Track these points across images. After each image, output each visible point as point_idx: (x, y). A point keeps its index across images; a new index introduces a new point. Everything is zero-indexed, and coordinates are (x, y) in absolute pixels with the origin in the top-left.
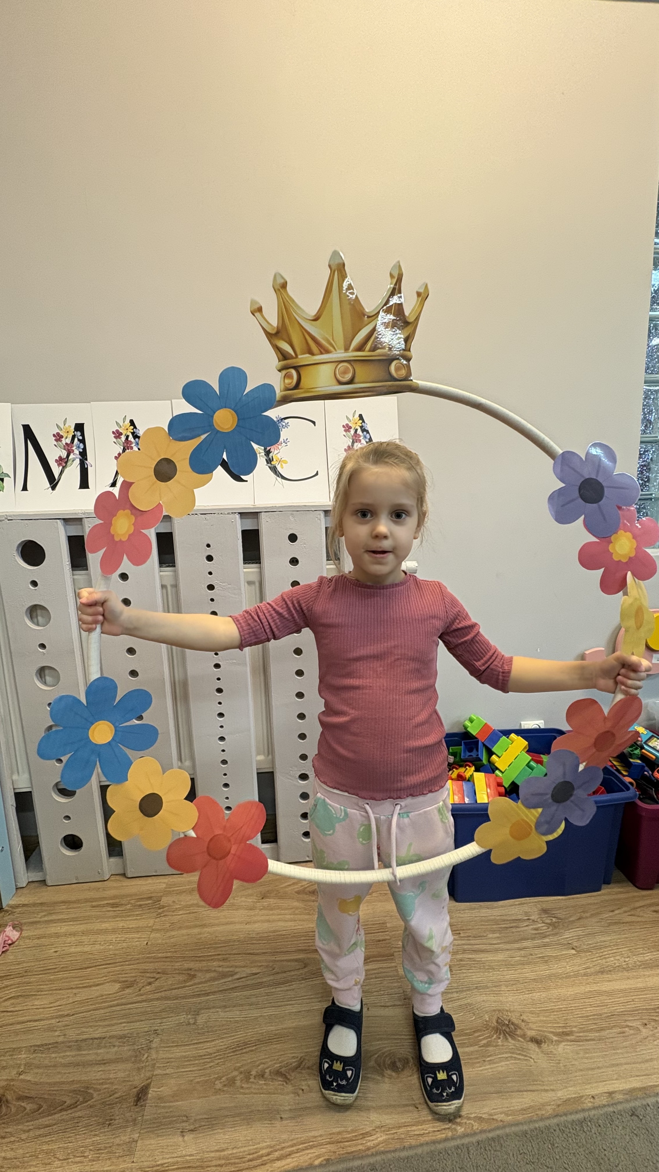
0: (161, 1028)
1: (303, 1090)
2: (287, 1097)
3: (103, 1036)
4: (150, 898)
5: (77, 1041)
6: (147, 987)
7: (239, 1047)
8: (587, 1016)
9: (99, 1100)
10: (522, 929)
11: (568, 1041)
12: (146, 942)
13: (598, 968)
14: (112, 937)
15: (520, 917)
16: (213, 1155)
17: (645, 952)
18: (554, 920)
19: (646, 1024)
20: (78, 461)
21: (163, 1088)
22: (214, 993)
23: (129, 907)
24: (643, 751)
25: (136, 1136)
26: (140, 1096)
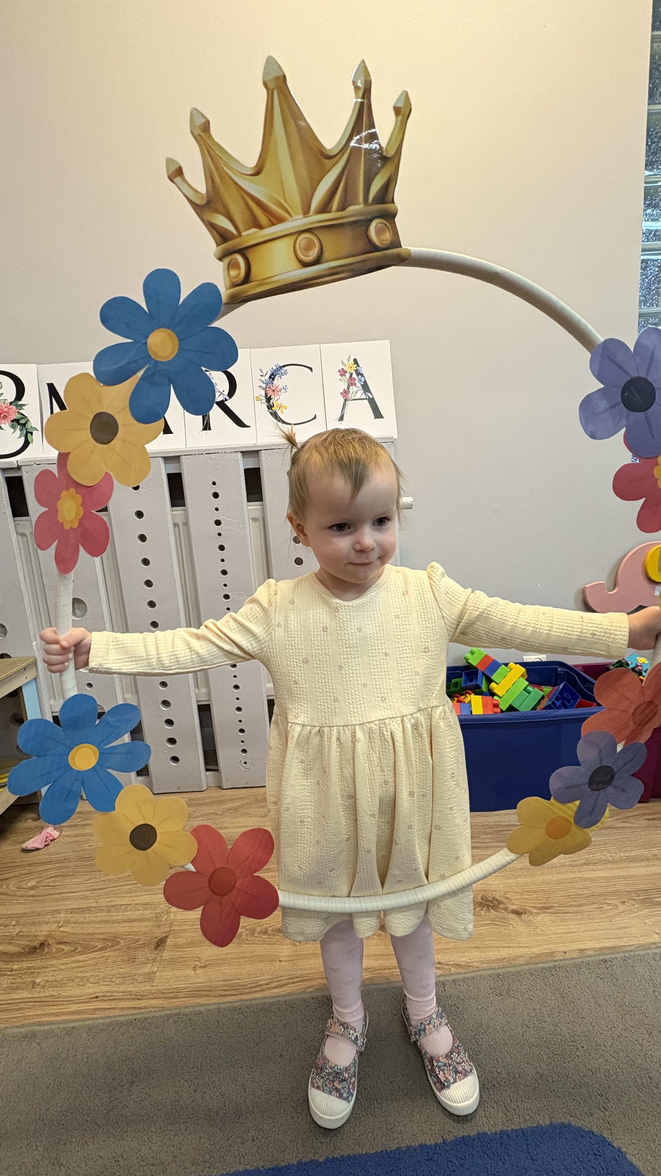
2: (286, 947)
3: (131, 903)
5: (107, 906)
8: (569, 896)
9: (125, 945)
11: (547, 913)
13: (584, 861)
16: (220, 983)
17: (632, 849)
19: (624, 902)
21: (177, 939)
25: (155, 969)
26: (160, 943)
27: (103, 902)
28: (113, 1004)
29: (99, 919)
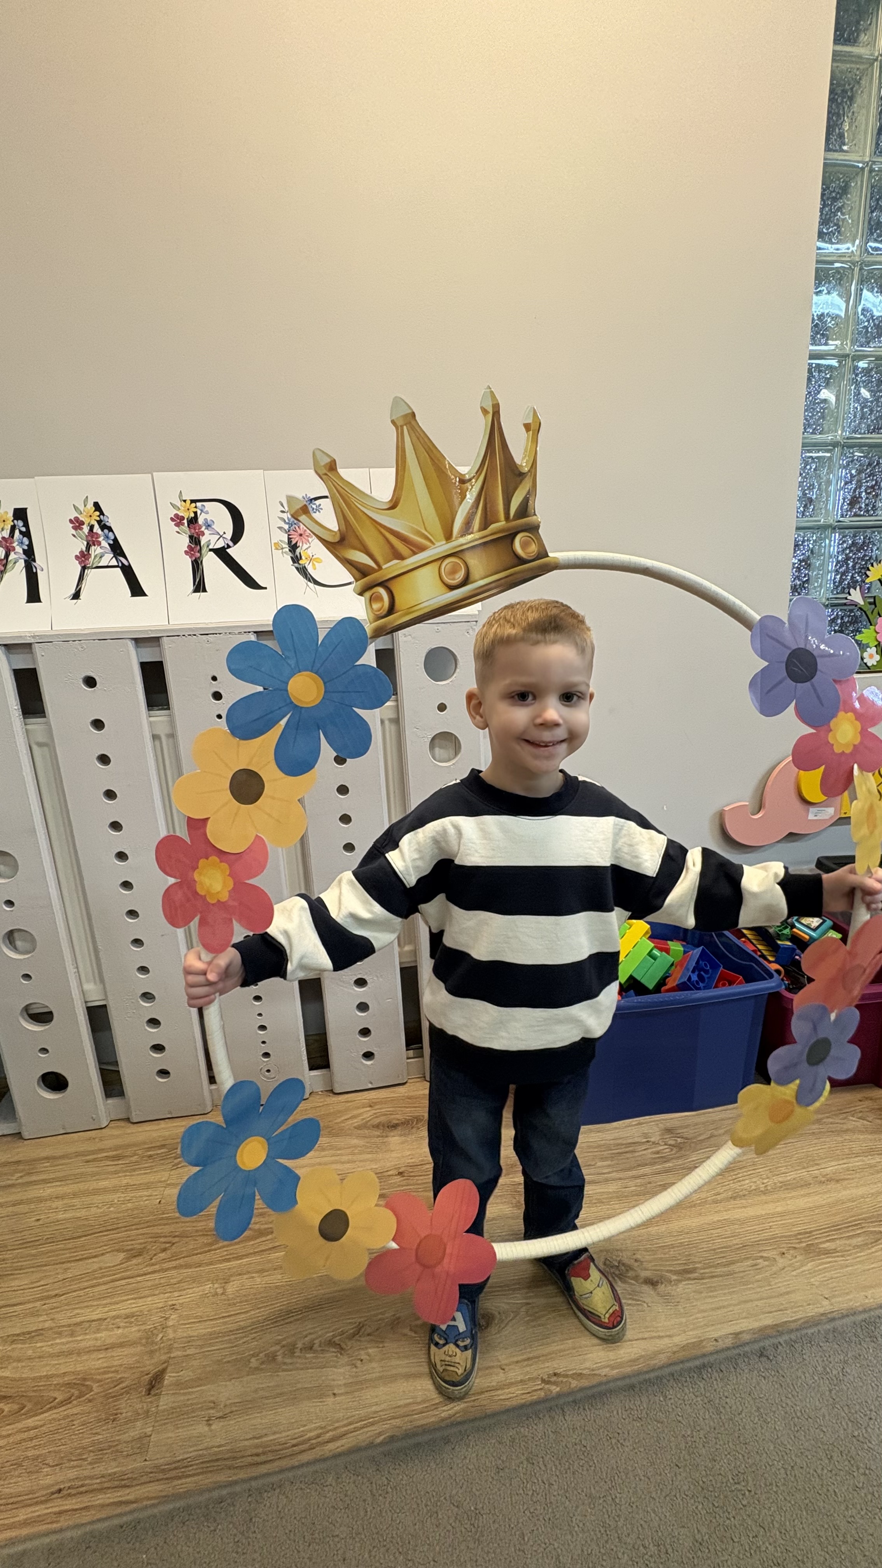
0: (180, 1301)
1: (362, 1360)
2: (342, 1370)
3: (105, 1317)
4: (163, 1146)
5: (69, 1326)
6: (160, 1255)
7: (281, 1316)
8: (714, 1250)
9: (98, 1393)
10: (641, 1153)
11: (689, 1279)
12: (158, 1200)
13: (730, 1193)
14: (115, 1197)
15: (636, 1140)
16: (246, 1443)
17: (787, 1171)
18: (679, 1140)
19: (784, 1254)
20: (21, 563)
21: (183, 1372)
22: (247, 1256)
23: (134, 1159)
24: (795, 930)
25: (149, 1430)
26: (154, 1383)
27: (63, 1318)
28: (85, 1500)
29: (57, 1349)
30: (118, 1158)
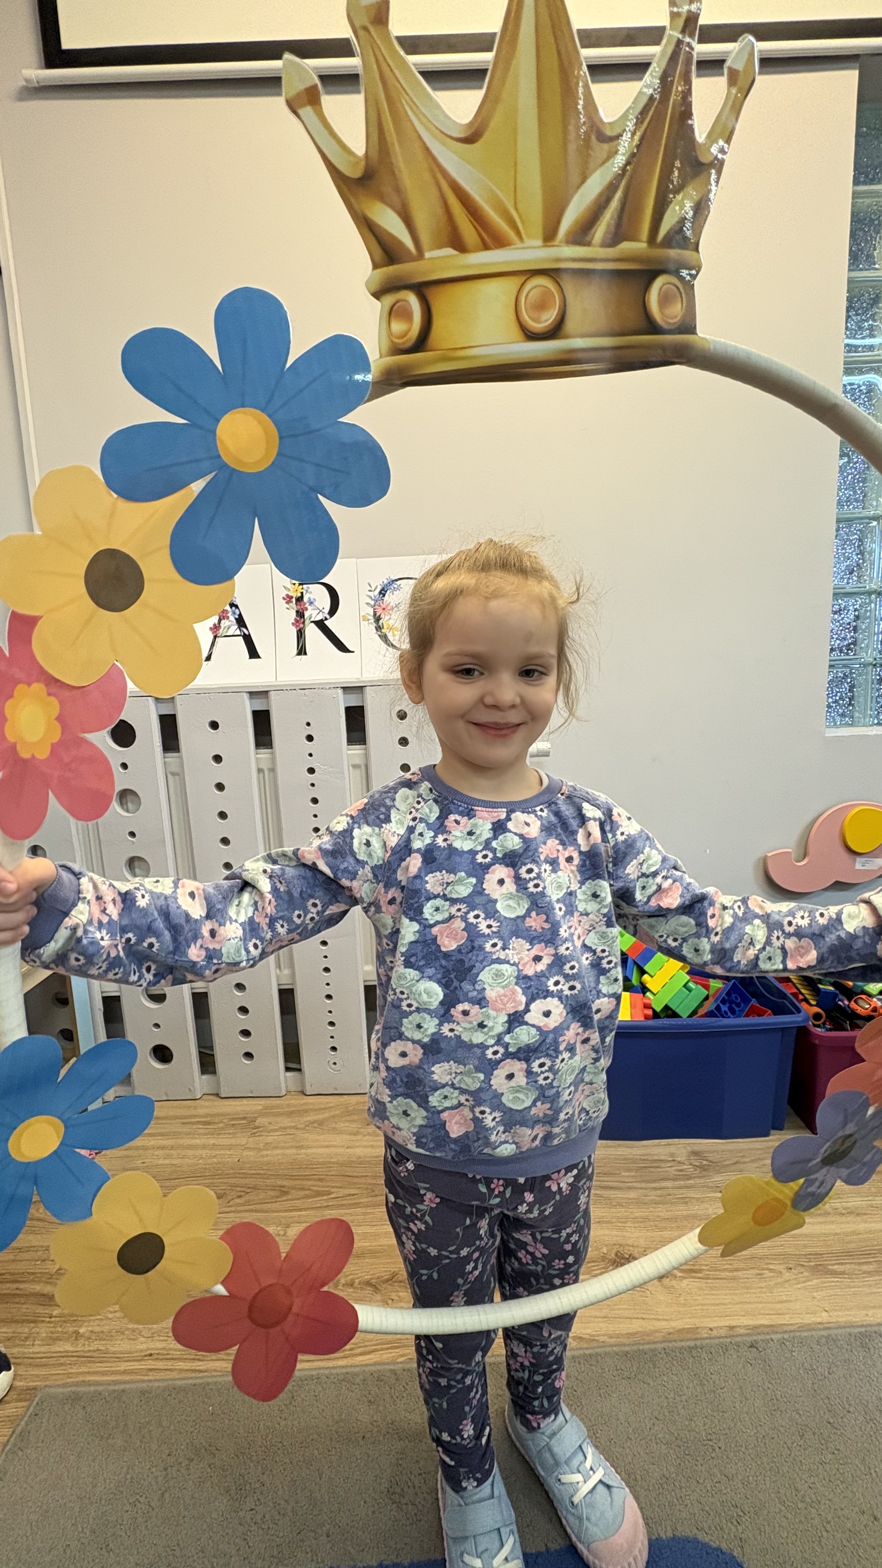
4: (245, 1118)
10: (663, 1169)
12: (238, 1159)
14: (204, 1153)
15: (663, 1158)
18: (704, 1162)
19: (790, 1269)
23: (221, 1125)
30: (209, 1123)
